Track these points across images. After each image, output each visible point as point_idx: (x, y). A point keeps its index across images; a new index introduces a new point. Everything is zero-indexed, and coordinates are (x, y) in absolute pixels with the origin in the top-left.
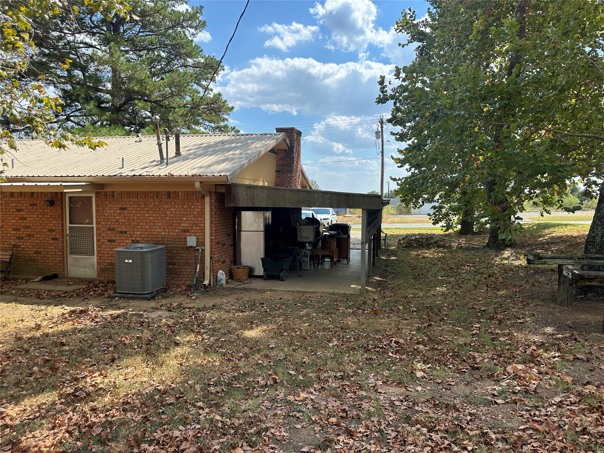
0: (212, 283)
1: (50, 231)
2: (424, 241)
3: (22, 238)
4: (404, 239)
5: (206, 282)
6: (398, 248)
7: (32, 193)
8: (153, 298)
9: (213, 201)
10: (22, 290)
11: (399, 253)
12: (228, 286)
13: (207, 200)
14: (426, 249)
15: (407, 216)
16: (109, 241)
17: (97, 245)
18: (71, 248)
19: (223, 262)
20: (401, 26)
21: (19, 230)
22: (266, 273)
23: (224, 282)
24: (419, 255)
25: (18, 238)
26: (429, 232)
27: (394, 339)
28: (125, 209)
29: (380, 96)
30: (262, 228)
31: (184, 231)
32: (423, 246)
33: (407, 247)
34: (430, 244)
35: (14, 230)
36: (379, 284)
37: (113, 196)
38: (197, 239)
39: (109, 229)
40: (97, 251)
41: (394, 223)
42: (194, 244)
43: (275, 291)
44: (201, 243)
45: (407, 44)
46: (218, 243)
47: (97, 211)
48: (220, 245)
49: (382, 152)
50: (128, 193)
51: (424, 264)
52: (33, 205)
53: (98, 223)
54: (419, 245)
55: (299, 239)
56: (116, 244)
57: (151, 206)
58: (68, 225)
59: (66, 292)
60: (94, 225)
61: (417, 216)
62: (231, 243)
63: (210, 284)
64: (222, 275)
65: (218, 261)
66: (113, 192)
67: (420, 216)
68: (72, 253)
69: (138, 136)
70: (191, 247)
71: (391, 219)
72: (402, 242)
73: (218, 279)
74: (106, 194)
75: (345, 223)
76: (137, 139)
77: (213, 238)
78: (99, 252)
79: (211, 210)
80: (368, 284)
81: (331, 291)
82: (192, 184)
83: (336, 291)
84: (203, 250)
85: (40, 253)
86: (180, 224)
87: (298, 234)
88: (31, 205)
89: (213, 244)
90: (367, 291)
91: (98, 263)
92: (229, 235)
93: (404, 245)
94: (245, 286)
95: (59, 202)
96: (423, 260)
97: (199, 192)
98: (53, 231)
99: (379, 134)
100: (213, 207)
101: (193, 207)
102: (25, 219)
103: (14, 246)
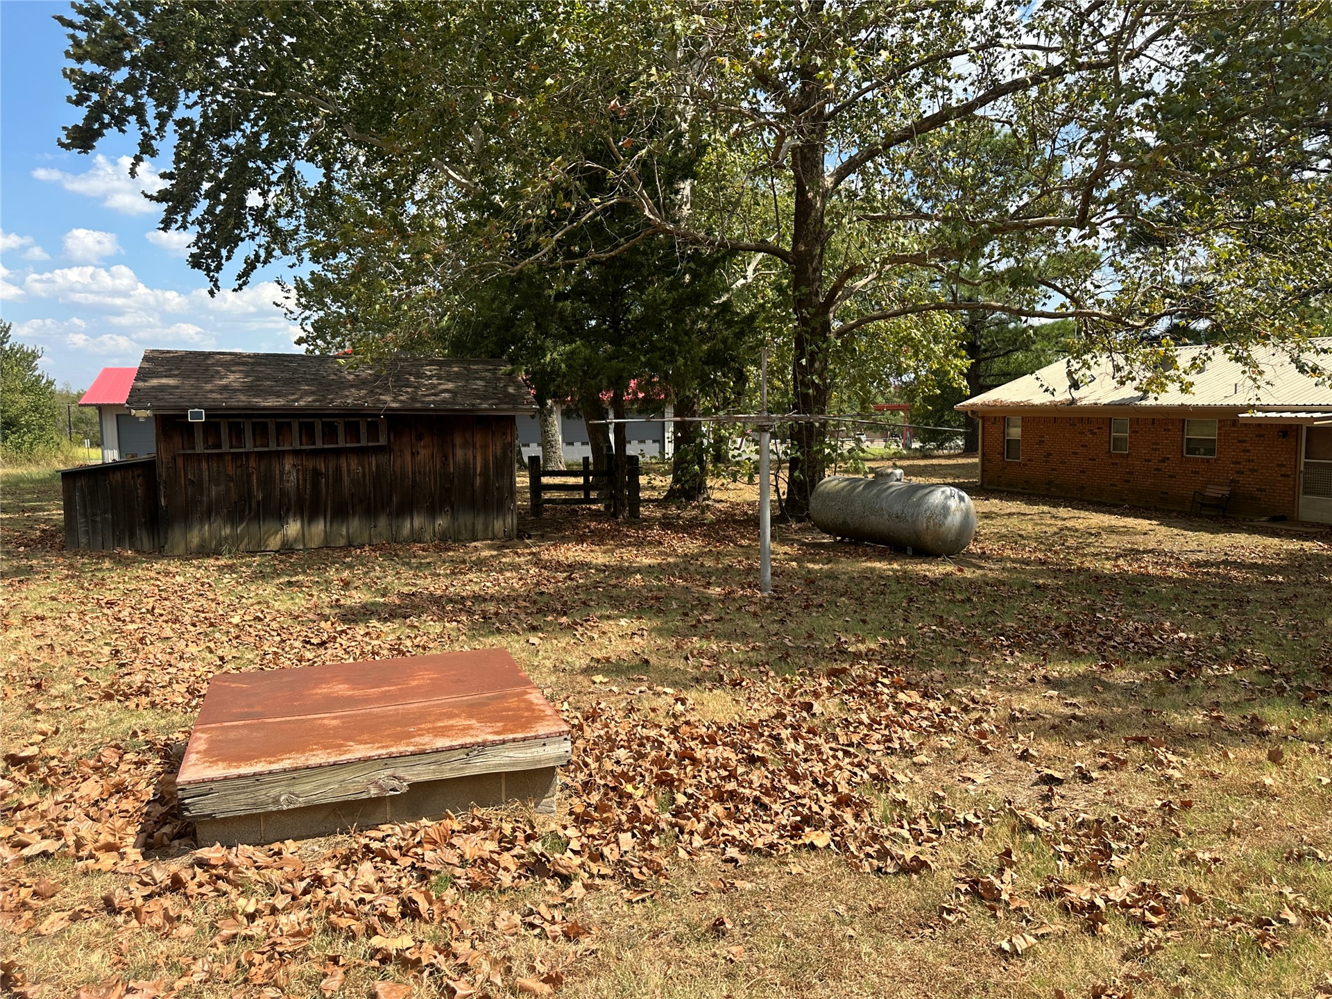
1: (1279, 465)
3: (1243, 473)
7: (1260, 425)
18: (1304, 488)
21: (1239, 463)
25: (1237, 472)
35: (1234, 463)
52: (1260, 436)
58: (1303, 460)
68: (1305, 493)
85: (1265, 490)
88: (1257, 436)
95: (1294, 434)
98: (1284, 466)
102: (1248, 451)
103: (1232, 481)
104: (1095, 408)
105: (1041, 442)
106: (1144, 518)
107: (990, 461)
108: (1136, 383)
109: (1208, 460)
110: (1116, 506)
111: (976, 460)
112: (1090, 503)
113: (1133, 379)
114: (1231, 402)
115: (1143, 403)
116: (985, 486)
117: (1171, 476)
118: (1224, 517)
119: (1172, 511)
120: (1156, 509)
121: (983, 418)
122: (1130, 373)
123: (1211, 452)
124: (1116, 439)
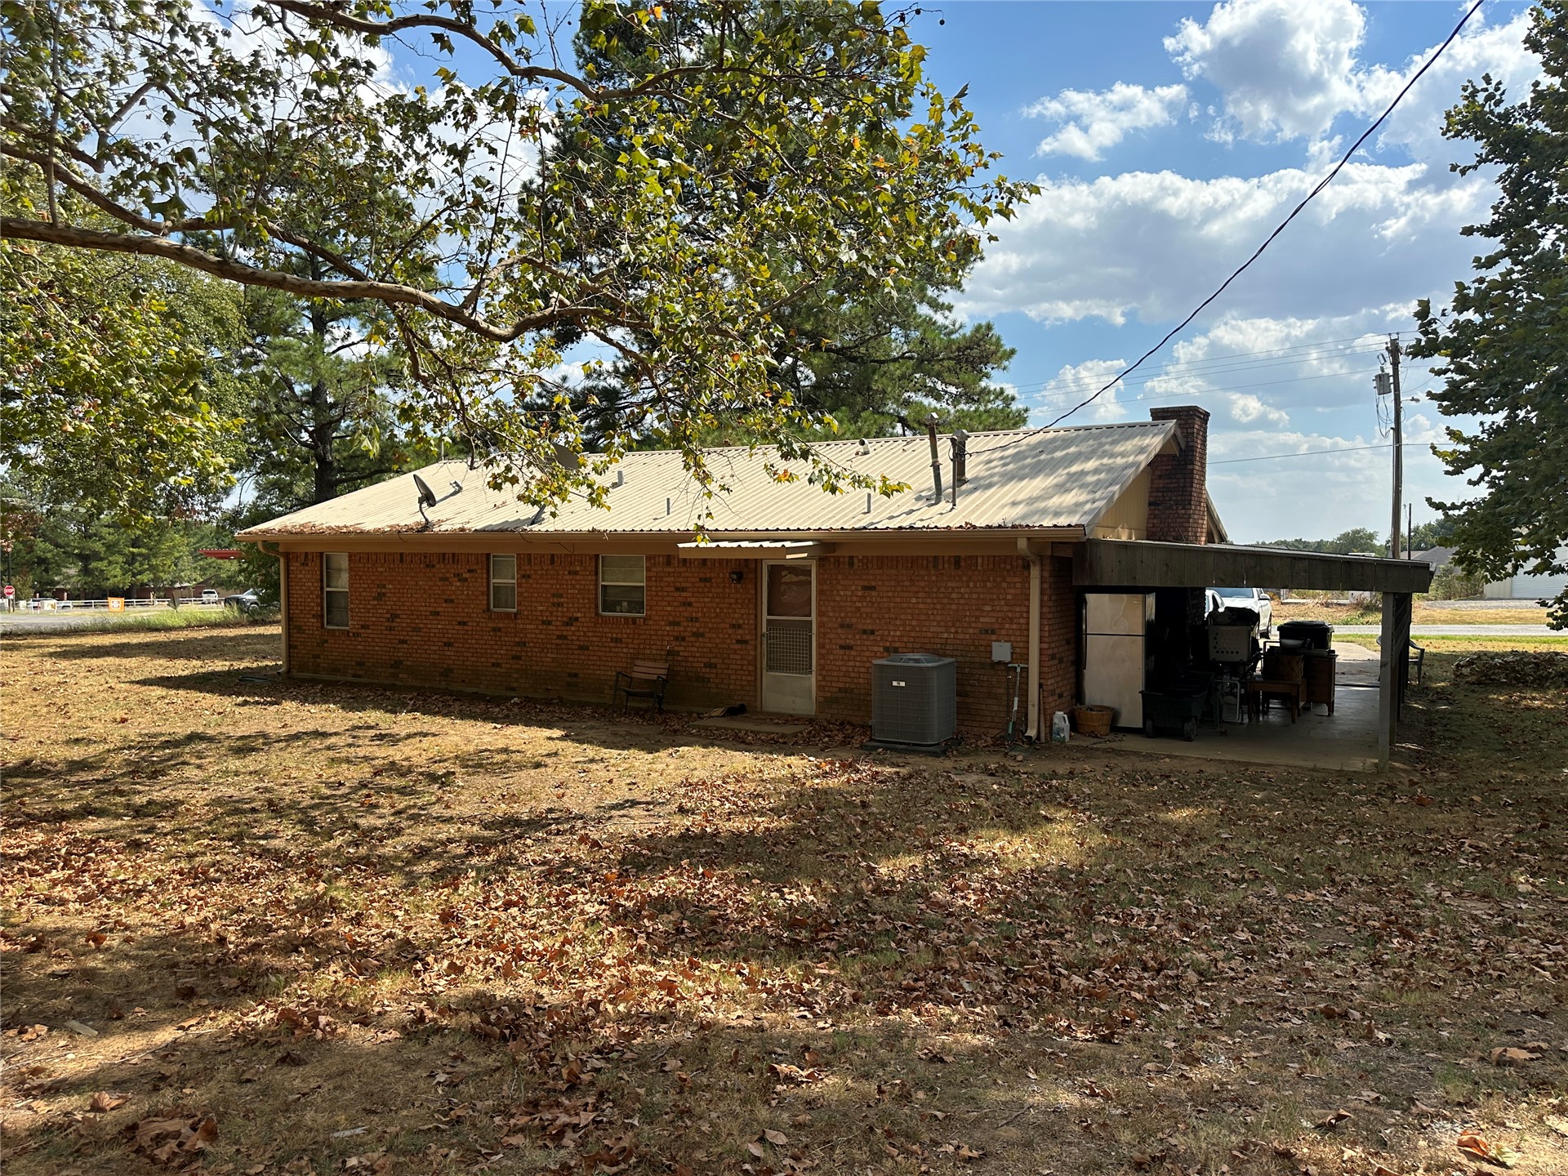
0: (1043, 735)
1: (733, 626)
2: (1528, 669)
3: (684, 639)
4: (1471, 663)
5: (1032, 732)
6: (1456, 685)
7: (705, 561)
8: (944, 753)
9: (1046, 574)
10: (706, 728)
11: (1459, 697)
12: (1074, 743)
13: (1035, 572)
14: (1535, 689)
15: (1472, 603)
16: (842, 647)
17: (819, 654)
18: (769, 659)
19: (1061, 696)
20: (1460, 123)
21: (678, 624)
22: (1149, 723)
23: (1066, 734)
24: (1516, 703)
25: (676, 639)
26: (1543, 648)
27: (1467, 842)
28: (872, 588)
29: (1419, 341)
30: (1140, 631)
31: (986, 632)
32: (1525, 683)
33: (1479, 683)
34: (1547, 678)
35: (671, 624)
36: (1418, 757)
37: (851, 564)
38: (1013, 647)
39: (842, 626)
40: (818, 664)
41: (1434, 622)
42: (1008, 659)
43: (1182, 758)
44: (1021, 655)
45: (1475, 167)
46: (1053, 657)
47: (820, 592)
48: (1056, 662)
49: (1397, 430)
50: (880, 559)
51: (1528, 723)
52: (704, 580)
53: (820, 613)
54: (1516, 678)
55: (1213, 655)
56: (853, 653)
57: (922, 584)
58: (765, 617)
59: (783, 736)
60: (813, 618)
61: (1504, 603)
62: (1071, 658)
63: (1038, 738)
64: (1061, 719)
65: (1053, 693)
66: (851, 558)
67: (1512, 603)
68: (770, 668)
69: (862, 443)
70: (999, 663)
71: (1425, 613)
72: (1466, 671)
73: (1055, 727)
74: (837, 560)
75: (1320, 620)
76: (861, 449)
77: (1045, 646)
78: (821, 667)
79: (1042, 593)
80: (1394, 755)
81: (1310, 764)
82: (1013, 542)
83: (1320, 765)
84: (1025, 670)
85: (715, 666)
86: (977, 617)
87: (1212, 643)
88: (701, 580)
89: (1045, 658)
90: (1393, 769)
91: (820, 688)
92: (1068, 642)
93: (1473, 679)
94: (1115, 745)
95: (751, 576)
96: (1525, 715)
97: (1023, 558)
98: (740, 626)
99: (1387, 384)
100: (1046, 586)
101: (1004, 585)
102: (690, 604)
103: (669, 653)
104: (461, 537)
105: (380, 596)
106: (542, 724)
107: (300, 629)
108: (519, 488)
109: (634, 620)
110: (497, 701)
111: (277, 630)
112: (459, 697)
113: (514, 481)
114: (664, 526)
115: (536, 528)
116: (295, 673)
117: (581, 648)
118: (661, 711)
119: (583, 705)
120: (562, 702)
121: (287, 555)
122: (508, 469)
123: (637, 606)
124: (497, 588)
